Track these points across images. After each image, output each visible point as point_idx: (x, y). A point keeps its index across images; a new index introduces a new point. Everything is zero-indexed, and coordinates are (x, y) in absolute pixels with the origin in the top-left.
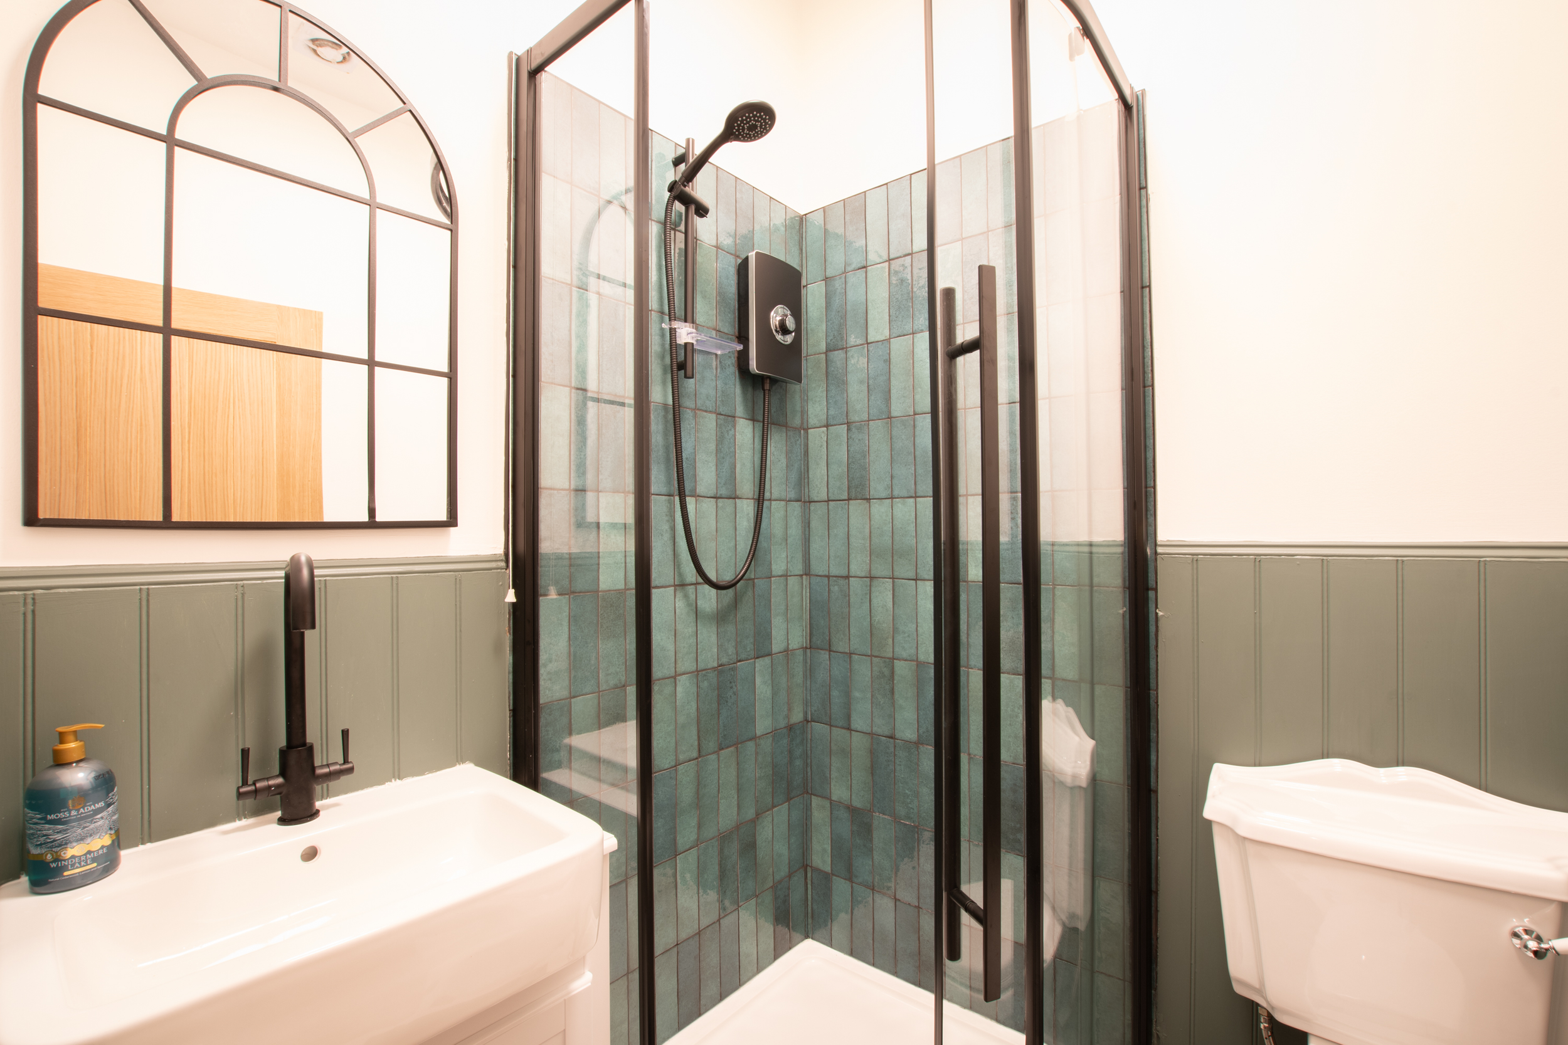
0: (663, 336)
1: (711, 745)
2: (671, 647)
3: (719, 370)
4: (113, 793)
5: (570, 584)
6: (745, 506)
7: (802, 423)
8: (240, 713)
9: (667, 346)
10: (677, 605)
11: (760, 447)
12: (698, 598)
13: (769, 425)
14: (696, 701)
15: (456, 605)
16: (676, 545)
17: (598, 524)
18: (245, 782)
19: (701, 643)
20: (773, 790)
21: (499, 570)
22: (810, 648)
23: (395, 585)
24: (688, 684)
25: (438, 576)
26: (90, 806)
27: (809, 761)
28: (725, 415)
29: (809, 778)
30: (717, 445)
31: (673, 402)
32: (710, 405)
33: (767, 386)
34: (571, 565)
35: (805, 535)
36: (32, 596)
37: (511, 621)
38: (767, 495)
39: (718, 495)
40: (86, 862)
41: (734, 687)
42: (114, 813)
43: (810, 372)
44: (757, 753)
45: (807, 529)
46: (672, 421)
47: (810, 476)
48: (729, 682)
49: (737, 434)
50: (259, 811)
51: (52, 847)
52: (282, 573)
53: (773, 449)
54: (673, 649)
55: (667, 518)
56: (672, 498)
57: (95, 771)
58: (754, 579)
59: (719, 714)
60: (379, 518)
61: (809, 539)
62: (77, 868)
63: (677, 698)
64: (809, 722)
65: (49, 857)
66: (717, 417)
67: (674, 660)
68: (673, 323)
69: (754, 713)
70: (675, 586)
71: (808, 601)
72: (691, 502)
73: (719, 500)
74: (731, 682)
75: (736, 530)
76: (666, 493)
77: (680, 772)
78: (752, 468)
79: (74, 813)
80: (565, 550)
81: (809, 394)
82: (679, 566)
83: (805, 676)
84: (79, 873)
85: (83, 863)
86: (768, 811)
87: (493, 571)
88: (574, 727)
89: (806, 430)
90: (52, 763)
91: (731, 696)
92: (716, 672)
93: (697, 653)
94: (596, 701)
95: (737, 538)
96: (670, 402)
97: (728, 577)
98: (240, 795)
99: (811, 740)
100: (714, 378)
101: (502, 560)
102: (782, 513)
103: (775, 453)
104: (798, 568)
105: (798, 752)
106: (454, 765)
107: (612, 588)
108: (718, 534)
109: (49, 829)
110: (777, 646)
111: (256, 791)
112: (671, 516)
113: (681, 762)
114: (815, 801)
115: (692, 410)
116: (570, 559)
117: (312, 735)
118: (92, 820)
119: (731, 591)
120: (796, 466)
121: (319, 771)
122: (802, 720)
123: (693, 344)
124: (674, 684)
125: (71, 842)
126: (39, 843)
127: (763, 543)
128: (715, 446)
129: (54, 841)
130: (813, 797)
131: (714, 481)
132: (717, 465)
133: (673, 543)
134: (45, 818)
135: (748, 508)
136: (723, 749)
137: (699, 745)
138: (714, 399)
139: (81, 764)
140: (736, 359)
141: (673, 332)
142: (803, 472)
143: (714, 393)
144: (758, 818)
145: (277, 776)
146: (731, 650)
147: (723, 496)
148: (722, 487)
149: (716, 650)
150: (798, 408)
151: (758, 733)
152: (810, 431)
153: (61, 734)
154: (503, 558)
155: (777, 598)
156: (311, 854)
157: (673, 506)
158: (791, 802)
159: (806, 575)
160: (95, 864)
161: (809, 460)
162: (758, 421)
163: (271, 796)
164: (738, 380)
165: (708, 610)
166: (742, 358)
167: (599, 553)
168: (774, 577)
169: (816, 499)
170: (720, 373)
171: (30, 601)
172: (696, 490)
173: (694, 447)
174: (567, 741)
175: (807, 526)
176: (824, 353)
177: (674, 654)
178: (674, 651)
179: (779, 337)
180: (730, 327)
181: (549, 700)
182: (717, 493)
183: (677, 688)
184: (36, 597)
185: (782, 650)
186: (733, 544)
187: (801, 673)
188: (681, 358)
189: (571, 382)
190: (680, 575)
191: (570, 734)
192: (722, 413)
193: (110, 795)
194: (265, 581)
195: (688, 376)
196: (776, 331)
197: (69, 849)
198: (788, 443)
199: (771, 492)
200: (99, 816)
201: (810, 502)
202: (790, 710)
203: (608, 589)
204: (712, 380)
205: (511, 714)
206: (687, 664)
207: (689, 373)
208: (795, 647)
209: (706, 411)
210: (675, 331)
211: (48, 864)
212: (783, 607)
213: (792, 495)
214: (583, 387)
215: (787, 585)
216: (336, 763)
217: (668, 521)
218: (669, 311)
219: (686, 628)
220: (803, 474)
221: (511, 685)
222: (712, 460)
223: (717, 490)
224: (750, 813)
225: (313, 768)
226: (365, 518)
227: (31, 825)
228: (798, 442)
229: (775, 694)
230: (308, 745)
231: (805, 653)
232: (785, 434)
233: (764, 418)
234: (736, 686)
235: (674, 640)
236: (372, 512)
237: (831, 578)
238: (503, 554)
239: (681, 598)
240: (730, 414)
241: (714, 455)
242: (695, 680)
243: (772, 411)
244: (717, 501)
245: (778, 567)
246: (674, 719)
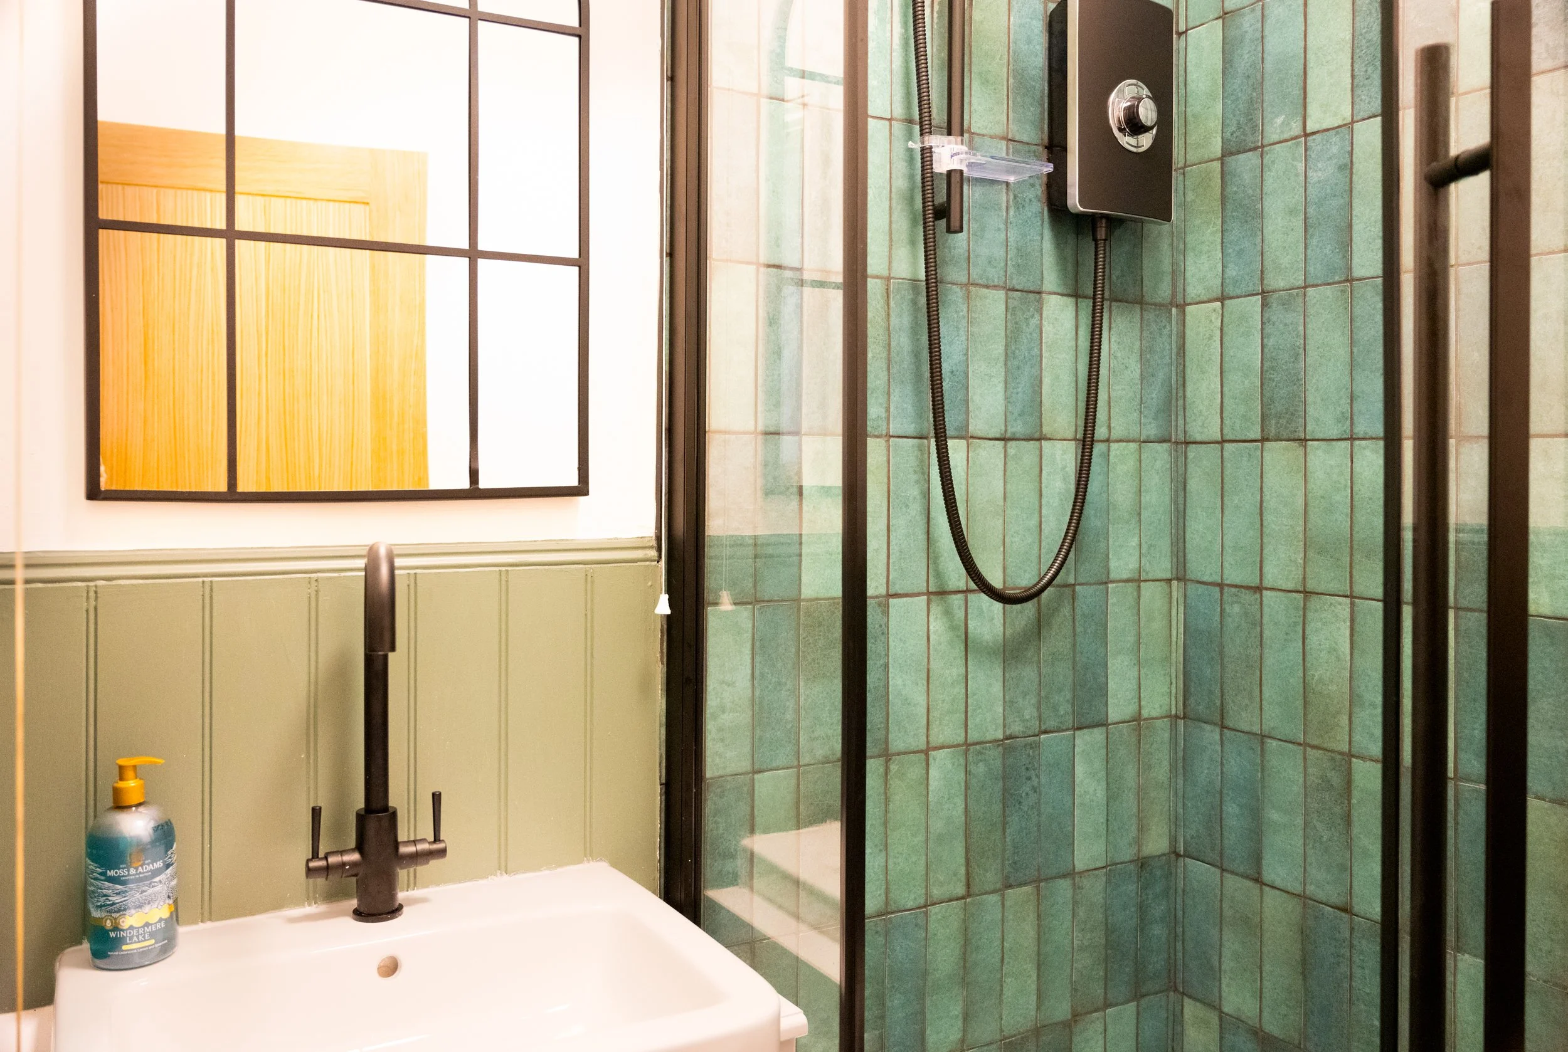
0: (911, 160)
1: (990, 877)
2: (921, 700)
3: (1012, 212)
4: (171, 851)
5: (755, 586)
6: (1058, 453)
7: (1174, 294)
8: (312, 757)
9: (919, 178)
10: (931, 627)
11: (1088, 344)
12: (969, 617)
13: (1106, 304)
14: (963, 798)
15: (586, 615)
16: (931, 523)
17: (800, 488)
18: (315, 855)
19: (974, 694)
20: (1106, 974)
21: (648, 563)
22: (1184, 717)
23: (503, 583)
24: (950, 766)
25: (562, 570)
26: (148, 864)
27: (1179, 930)
28: (1022, 291)
29: (1180, 963)
30: (1006, 345)
31: (927, 276)
32: (995, 275)
33: (1102, 233)
34: (756, 557)
35: (1176, 503)
36: (94, 588)
37: (665, 644)
38: (1101, 432)
39: (1008, 435)
40: (144, 937)
41: (1034, 778)
42: (173, 877)
43: (1190, 197)
44: (1075, 903)
45: (1181, 494)
46: (925, 310)
47: (1188, 394)
48: (1024, 768)
49: (1045, 323)
50: (333, 896)
51: (110, 912)
52: (361, 563)
53: (1114, 346)
54: (924, 703)
55: (915, 477)
56: (926, 441)
57: (156, 821)
58: (1074, 585)
59: (1004, 824)
60: (483, 484)
61: (1185, 513)
62: (135, 942)
63: (930, 788)
64: (1181, 856)
65: (108, 924)
66: (1007, 294)
67: (925, 722)
68: (926, 138)
69: (1070, 828)
70: (929, 593)
71: (1181, 630)
72: (956, 450)
73: (1010, 444)
74: (1027, 769)
75: (1041, 495)
76: (915, 434)
77: (932, 918)
78: (1073, 385)
79: (132, 871)
80: (748, 532)
81: (1189, 238)
82: (936, 558)
83: (1173, 768)
84: (137, 949)
85: (141, 938)
86: (1096, 1011)
87: (639, 563)
88: (758, 820)
89: (1182, 307)
90: (111, 804)
91: (1027, 794)
92: (1001, 749)
93: (966, 712)
94: (794, 782)
95: (1044, 511)
96: (922, 275)
97: (1025, 579)
98: (310, 872)
99: (1184, 891)
100: (1002, 226)
101: (652, 547)
102: (1131, 463)
103: (1119, 355)
104: (1163, 567)
105: (1158, 910)
106: (580, 862)
107: (821, 595)
108: (1008, 503)
109: (109, 888)
110: (1119, 707)
111: (328, 868)
112: (923, 473)
113: (935, 900)
114: (1190, 1009)
115: (962, 285)
116: (755, 545)
117: (396, 797)
118: (150, 884)
119: (1030, 607)
120: (1161, 375)
121: (403, 850)
122: (1167, 851)
123: (961, 172)
124: (924, 764)
125: (129, 908)
126: (99, 904)
127: (1092, 518)
128: (1003, 348)
129: (114, 904)
130: (1186, 1000)
131: (1001, 409)
132: (1006, 382)
133: (925, 521)
134: (104, 874)
135: (1065, 456)
136: (1010, 886)
137: (968, 873)
138: (1003, 264)
139: (141, 809)
140: (1044, 187)
141: (926, 154)
142: (1174, 386)
143: (1002, 253)
144: (1075, 1021)
145: (353, 850)
146: (1029, 712)
147: (1017, 436)
148: (1016, 420)
149: (1001, 710)
150: (1166, 266)
151: (1079, 866)
152: (1188, 309)
153: (121, 768)
154: (654, 543)
155: (1119, 619)
156: (391, 968)
157: (926, 456)
158: (1144, 1002)
159: (1178, 579)
160: (153, 941)
161: (1187, 364)
162: (1086, 297)
163: (348, 876)
164: (1046, 225)
165: (987, 637)
166: (1055, 186)
167: (801, 535)
168: (1113, 582)
169: (1198, 438)
170: (1015, 216)
171: (92, 594)
172: (967, 426)
173: (965, 352)
174: (746, 842)
175: (1181, 487)
176: (1217, 159)
177: (926, 710)
178: (925, 706)
179: (1126, 141)
180: (1033, 132)
181: (721, 773)
182: (1006, 431)
183: (930, 771)
184: (99, 590)
185: (1127, 718)
186: (1034, 522)
187: (1166, 763)
188: (941, 198)
189: (758, 255)
190: (939, 575)
191: (752, 831)
192: (1017, 287)
193: (169, 853)
194: (343, 574)
195: (952, 229)
196: (1120, 130)
197: (127, 917)
198: (1144, 334)
199: (1109, 427)
200: (157, 879)
201: (1187, 443)
202: (1142, 829)
203: (814, 595)
204: (999, 229)
205: (663, 791)
206: (948, 731)
207: (955, 223)
208: (1154, 714)
209: (987, 287)
210: (931, 152)
211: (107, 932)
212: (1131, 639)
213: (1151, 430)
214: (777, 263)
215: (1139, 597)
216: (423, 840)
217: (917, 482)
218: (920, 118)
219: (947, 667)
220: (1174, 391)
221: (664, 744)
222: (998, 371)
223: (1006, 426)
224: (1061, 1010)
225: (396, 844)
226: (465, 484)
227: (92, 881)
228: (1166, 331)
229: (1112, 797)
230: (391, 811)
231: (1174, 727)
232: (1138, 316)
233: (1095, 292)
234: (1038, 776)
235: (925, 687)
236: (474, 475)
237: (1226, 589)
238: (654, 538)
239: (939, 616)
240: (1032, 289)
241: (1001, 363)
242: (962, 761)
243: (1114, 277)
244: (1005, 445)
245: (1122, 564)
246: (925, 825)
